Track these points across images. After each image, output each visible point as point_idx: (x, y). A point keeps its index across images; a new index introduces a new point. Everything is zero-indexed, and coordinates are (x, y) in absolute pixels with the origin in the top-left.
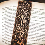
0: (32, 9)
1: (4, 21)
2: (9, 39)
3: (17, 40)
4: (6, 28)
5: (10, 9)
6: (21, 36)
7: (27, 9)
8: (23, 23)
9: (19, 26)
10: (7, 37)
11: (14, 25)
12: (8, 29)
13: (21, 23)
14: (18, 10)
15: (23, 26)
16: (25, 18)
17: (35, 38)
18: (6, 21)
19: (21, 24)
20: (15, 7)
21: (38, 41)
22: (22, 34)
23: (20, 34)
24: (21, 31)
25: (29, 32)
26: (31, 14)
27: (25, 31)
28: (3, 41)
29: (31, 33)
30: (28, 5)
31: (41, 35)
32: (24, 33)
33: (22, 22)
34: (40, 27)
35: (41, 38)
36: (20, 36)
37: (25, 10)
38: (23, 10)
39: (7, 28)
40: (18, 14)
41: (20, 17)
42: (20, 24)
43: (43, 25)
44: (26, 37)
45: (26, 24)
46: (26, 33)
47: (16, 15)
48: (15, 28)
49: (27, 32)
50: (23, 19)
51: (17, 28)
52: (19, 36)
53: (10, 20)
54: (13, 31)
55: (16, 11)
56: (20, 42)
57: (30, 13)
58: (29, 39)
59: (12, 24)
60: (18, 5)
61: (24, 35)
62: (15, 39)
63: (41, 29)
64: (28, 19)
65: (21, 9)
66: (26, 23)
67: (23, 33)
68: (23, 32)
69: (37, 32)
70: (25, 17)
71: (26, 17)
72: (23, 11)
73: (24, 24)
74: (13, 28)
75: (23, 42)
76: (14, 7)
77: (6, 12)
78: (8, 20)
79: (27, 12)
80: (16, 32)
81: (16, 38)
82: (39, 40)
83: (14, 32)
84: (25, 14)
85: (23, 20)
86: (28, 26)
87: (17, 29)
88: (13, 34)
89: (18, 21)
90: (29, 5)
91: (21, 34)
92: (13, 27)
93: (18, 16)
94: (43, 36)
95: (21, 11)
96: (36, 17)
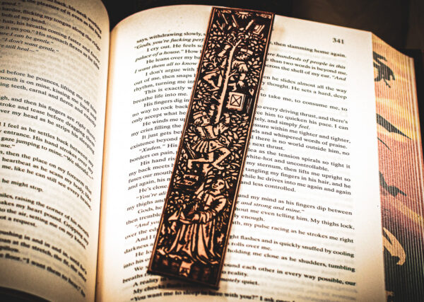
0: (272, 49)
1: (141, 95)
2: (160, 177)
3: (193, 180)
4: (148, 127)
5: (171, 44)
6: (215, 164)
7: (247, 44)
8: (229, 106)
9: (206, 121)
10: (151, 165)
11: (184, 116)
12: (159, 131)
13: (220, 108)
14: (206, 47)
15: (228, 121)
16: (238, 86)
17: (280, 178)
18: (149, 95)
19: (216, 113)
20: (196, 37)
21: (293, 190)
22: (217, 154)
23: (211, 156)
24: (216, 144)
25: (251, 147)
26: (268, 72)
27: (232, 145)
28: (134, 183)
29: (262, 155)
30: (252, 28)
31: (308, 163)
32: (228, 152)
33: (221, 101)
34: (305, 130)
35: (305, 175)
36: (210, 164)
37: (238, 49)
38: (230, 49)
39: (153, 126)
40: (207, 69)
41: (213, 78)
42: (212, 113)
43: (318, 121)
44: (238, 169)
45: (240, 113)
46: (236, 152)
47: (195, 72)
48: (188, 128)
49: (244, 148)
50: (230, 89)
51: (200, 129)
52: (206, 166)
53: (169, 92)
54: (178, 142)
55: (199, 55)
56: (210, 189)
57: (262, 66)
58: (252, 180)
59: (178, 110)
60: (210, 26)
61: (227, 161)
62: (188, 178)
63: (308, 137)
64: (251, 93)
65: (223, 46)
66: (240, 108)
67: (224, 150)
68: (225, 146)
69: (288, 150)
70: (237, 80)
71: (244, 81)
72: (232, 53)
73: (233, 111)
74: (181, 129)
75: (223, 192)
76: (192, 37)
77: (152, 58)
78: (157, 93)
79: (250, 58)
80: (192, 145)
81: (192, 173)
82: (296, 187)
83: (183, 145)
84: (236, 67)
85: (227, 95)
86: (249, 120)
87: (198, 134)
88: (179, 153)
89: (204, 97)
90: (259, 29)
91: (216, 157)
92: (182, 123)
93: (206, 78)
94: (314, 167)
95: (221, 55)
96: (290, 85)
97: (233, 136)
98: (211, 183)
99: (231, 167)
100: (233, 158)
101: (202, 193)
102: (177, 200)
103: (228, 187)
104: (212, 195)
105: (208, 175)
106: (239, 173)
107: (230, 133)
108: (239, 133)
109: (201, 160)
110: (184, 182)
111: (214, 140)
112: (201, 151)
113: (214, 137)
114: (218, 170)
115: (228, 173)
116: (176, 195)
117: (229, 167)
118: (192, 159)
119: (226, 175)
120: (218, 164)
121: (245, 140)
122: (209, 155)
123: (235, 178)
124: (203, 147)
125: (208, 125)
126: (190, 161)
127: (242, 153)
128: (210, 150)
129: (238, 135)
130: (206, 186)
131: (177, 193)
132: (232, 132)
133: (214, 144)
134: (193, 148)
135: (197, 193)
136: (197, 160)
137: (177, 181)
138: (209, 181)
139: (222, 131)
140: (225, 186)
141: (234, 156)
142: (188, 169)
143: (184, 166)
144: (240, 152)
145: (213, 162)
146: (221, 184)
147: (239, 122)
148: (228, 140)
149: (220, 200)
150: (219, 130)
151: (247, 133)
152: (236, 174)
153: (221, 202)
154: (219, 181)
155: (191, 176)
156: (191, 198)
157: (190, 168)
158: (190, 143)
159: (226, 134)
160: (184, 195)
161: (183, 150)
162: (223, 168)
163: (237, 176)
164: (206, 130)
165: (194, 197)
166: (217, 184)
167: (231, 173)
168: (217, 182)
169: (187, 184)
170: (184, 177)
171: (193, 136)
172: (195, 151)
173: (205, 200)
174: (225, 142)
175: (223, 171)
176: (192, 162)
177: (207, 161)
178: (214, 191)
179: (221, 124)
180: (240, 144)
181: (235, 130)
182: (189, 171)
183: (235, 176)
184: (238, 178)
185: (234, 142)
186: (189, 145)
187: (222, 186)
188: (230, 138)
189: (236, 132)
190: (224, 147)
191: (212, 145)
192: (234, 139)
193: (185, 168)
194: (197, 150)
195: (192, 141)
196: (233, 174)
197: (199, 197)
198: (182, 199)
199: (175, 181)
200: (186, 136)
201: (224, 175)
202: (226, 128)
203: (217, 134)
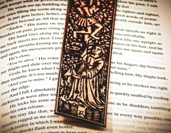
97: (103, 15)
98: (91, 49)
99: (104, 37)
100: (105, 31)
101: (86, 56)
102: (69, 61)
103: (104, 52)
104: (93, 58)
105: (88, 43)
106: (110, 42)
107: (101, 13)
108: (107, 13)
109: (83, 32)
110: (72, 48)
111: (90, 17)
112: (82, 25)
113: (90, 15)
114: (96, 40)
115: (102, 42)
116: (67, 57)
117: (103, 37)
118: (76, 31)
119: (102, 44)
120: (95, 35)
121: (112, 18)
122: (88, 28)
123: (108, 46)
124: (83, 23)
125: (85, 6)
126: (75, 33)
127: (111, 27)
128: (88, 25)
129: (107, 14)
130: (89, 51)
131: (68, 55)
132: (103, 12)
133: (91, 20)
134: (76, 23)
135: (82, 56)
136: (80, 32)
137: (67, 46)
138: (90, 47)
139: (95, 11)
140: (102, 52)
141: (106, 30)
142: (74, 38)
143: (71, 36)
144: (109, 27)
145: (91, 34)
146: (98, 49)
147: (107, 5)
148: (100, 18)
149: (99, 62)
150: (93, 11)
151: (113, 13)
152: (108, 43)
153: (100, 63)
154: (97, 47)
155: (77, 44)
156: (78, 60)
157: (76, 37)
158: (73, 19)
159: (98, 13)
160: (74, 58)
161: (69, 24)
162: (99, 38)
163: (109, 44)
164: (84, 10)
165: (81, 59)
166: (96, 50)
167: (105, 42)
168: (95, 48)
169: (74, 49)
170: (72, 44)
171: (75, 14)
172: (77, 25)
173: (89, 61)
174: (98, 19)
175: (99, 40)
176: (77, 33)
177: (87, 33)
178: (94, 54)
179: (94, 6)
180: (109, 21)
181: (104, 10)
182: (75, 40)
183: (108, 44)
184: (110, 46)
185: (105, 19)
186: (73, 21)
187: (99, 52)
188: (102, 17)
189: (105, 12)
190: (97, 23)
191: (89, 21)
192: (104, 17)
193: (72, 37)
194: (79, 24)
195: (74, 18)
196: (107, 43)
197: (84, 59)
198: (72, 60)
199: (66, 47)
200: (70, 14)
201: (100, 43)
202: (98, 9)
203: (92, 13)
